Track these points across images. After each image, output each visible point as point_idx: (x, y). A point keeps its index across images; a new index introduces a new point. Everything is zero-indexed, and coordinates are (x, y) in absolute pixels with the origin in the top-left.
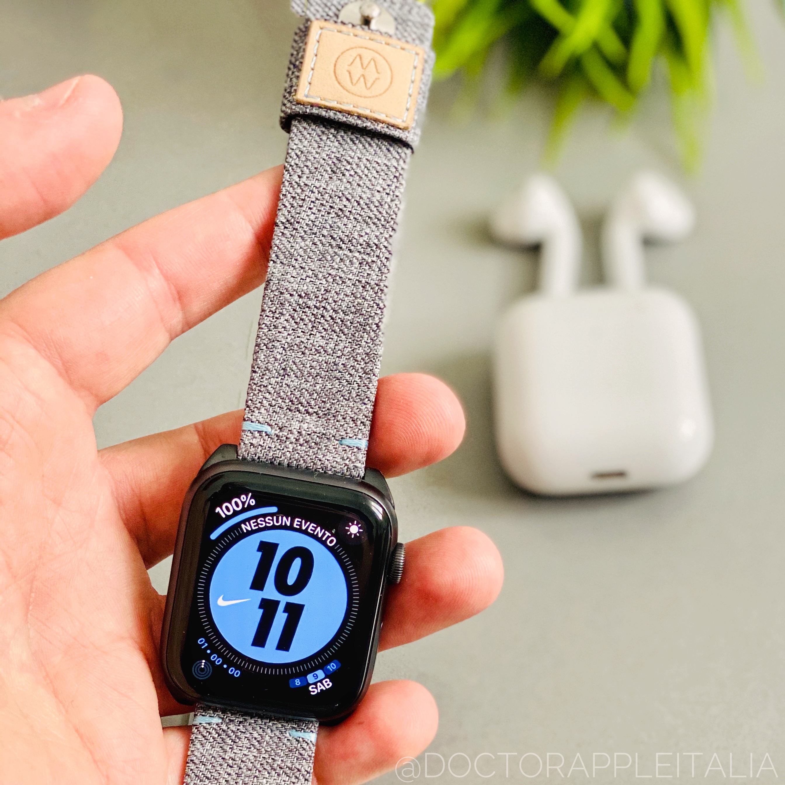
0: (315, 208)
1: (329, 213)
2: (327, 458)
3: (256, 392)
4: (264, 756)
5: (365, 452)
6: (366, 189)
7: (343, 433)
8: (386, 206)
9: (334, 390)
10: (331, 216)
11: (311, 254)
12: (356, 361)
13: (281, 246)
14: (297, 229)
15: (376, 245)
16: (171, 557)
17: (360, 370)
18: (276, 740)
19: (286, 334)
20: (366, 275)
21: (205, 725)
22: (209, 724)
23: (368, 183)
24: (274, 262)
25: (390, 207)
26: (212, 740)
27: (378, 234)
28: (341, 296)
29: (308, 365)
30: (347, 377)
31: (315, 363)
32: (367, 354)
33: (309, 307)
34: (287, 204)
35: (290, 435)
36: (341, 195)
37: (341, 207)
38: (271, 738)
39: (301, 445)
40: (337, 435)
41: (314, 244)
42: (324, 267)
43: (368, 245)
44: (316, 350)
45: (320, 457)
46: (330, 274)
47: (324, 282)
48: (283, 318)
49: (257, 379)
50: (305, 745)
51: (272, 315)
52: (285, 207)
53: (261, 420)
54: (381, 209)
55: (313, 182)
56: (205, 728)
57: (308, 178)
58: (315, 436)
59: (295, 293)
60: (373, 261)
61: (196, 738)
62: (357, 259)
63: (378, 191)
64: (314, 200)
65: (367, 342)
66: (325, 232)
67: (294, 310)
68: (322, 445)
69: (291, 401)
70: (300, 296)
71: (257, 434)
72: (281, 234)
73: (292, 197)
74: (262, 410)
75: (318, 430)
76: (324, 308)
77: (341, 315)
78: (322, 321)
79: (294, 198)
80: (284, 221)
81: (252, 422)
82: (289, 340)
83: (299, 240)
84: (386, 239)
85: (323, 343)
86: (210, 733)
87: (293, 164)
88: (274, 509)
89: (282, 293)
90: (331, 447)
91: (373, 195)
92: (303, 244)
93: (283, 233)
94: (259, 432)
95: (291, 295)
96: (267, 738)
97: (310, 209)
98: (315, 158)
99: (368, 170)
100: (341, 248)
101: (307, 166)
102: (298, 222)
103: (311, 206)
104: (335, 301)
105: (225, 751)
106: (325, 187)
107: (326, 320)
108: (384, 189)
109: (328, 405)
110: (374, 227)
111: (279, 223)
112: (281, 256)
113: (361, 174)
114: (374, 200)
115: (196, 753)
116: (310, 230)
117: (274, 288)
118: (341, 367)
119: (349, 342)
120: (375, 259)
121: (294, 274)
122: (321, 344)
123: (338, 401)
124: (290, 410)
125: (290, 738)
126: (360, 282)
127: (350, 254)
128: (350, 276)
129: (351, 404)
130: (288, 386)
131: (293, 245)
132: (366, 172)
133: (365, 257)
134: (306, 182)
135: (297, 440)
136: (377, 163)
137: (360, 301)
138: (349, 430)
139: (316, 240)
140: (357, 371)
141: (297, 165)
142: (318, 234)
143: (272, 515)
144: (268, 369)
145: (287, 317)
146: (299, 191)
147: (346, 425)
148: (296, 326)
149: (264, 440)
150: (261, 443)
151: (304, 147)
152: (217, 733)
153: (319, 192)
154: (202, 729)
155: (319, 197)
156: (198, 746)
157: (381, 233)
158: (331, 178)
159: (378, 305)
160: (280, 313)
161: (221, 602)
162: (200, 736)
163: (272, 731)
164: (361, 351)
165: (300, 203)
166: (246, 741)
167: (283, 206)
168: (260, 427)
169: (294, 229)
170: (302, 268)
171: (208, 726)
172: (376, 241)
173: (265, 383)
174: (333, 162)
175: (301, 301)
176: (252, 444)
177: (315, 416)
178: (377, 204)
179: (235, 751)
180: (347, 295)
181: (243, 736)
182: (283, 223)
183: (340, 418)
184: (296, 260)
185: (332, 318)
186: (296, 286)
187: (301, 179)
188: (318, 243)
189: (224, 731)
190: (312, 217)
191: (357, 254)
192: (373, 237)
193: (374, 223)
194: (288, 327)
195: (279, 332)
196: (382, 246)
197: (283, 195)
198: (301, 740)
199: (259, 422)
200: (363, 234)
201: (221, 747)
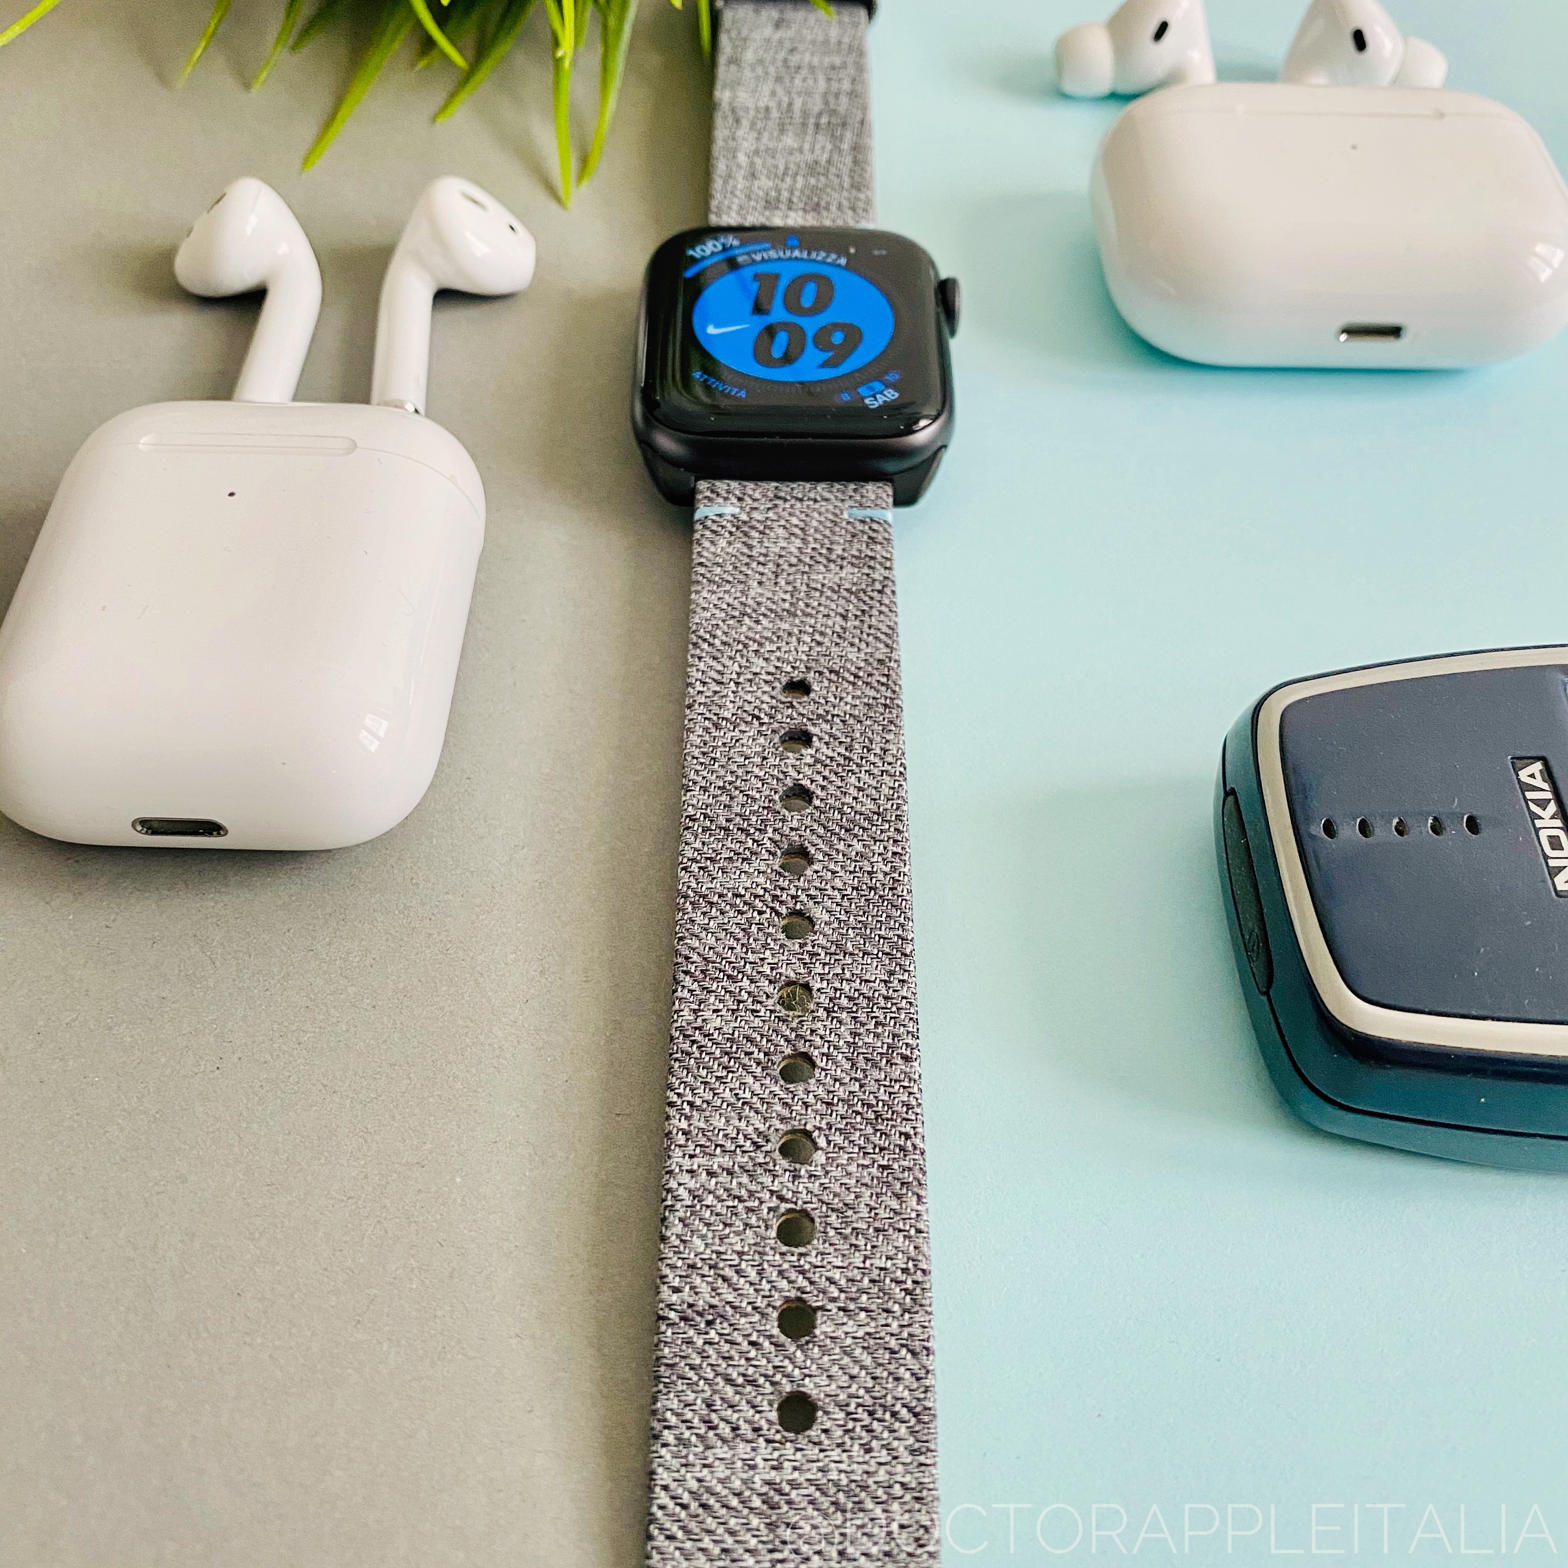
4: (814, 546)
18: (829, 524)
21: (714, 518)
22: (720, 515)
26: (727, 535)
38: (820, 522)
50: (875, 526)
56: (714, 521)
61: (702, 535)
86: (723, 527)
96: (815, 523)
115: (705, 554)
125: (851, 520)
152: (734, 526)
154: (709, 523)
156: (707, 544)
162: (707, 533)
163: (820, 514)
171: (717, 519)
181: (775, 524)
189: (745, 522)
198: (868, 520)
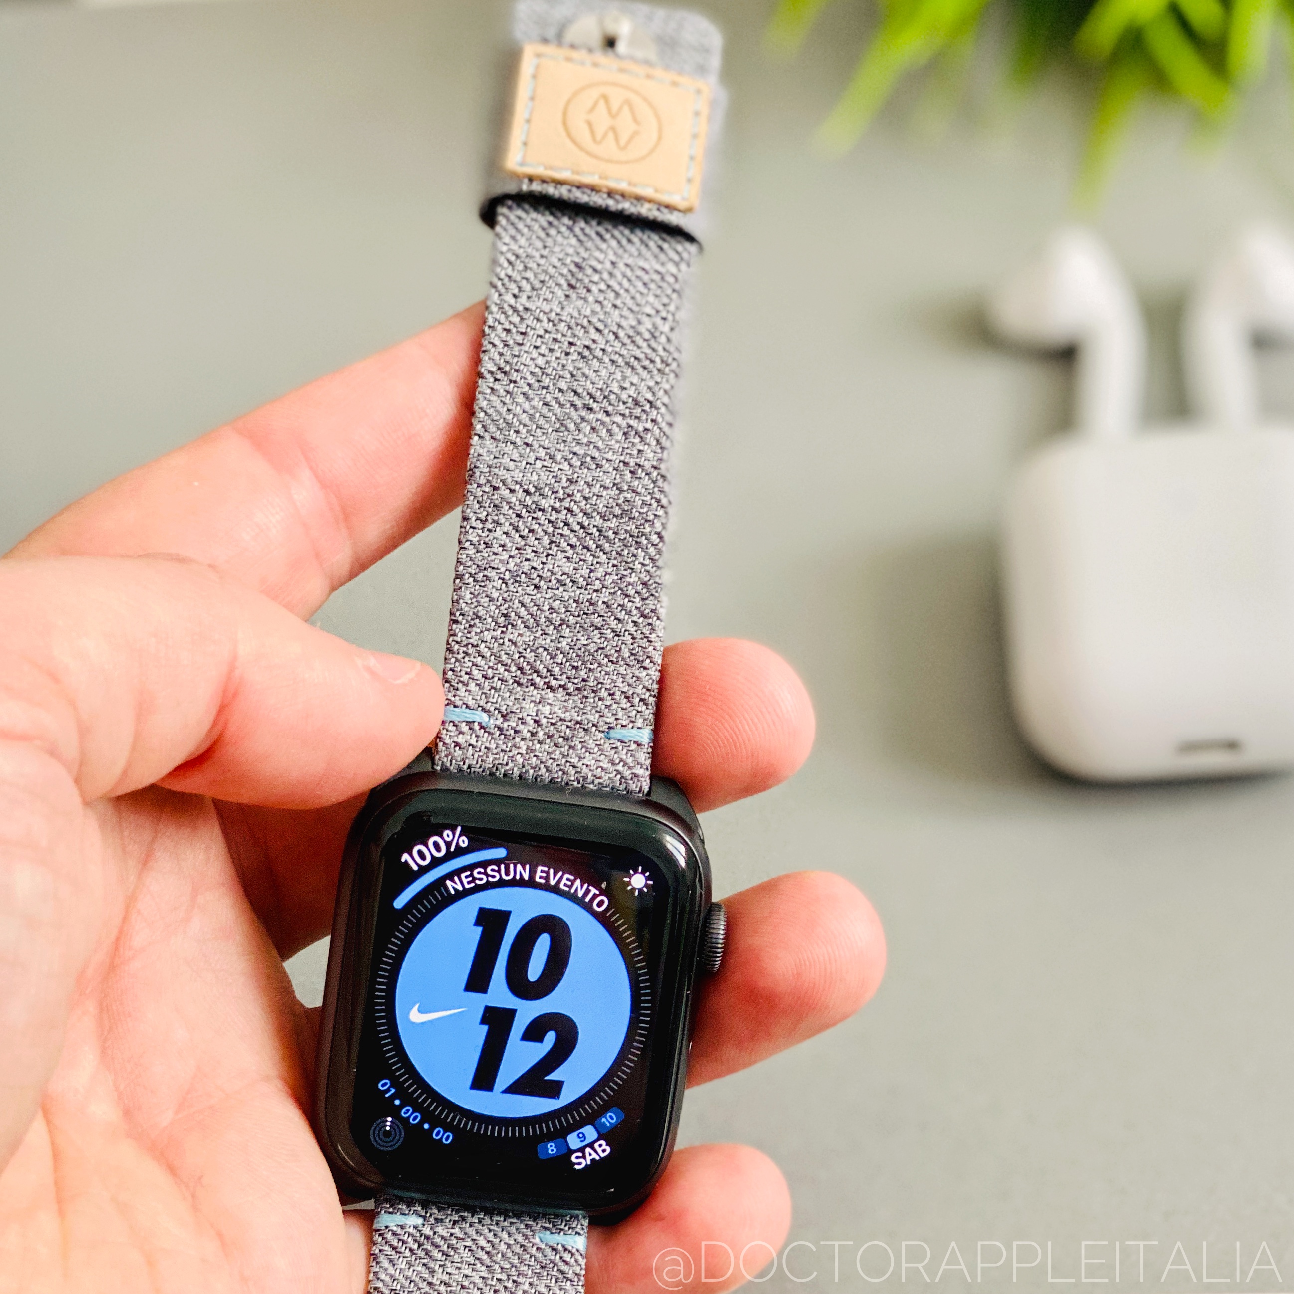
0: (543, 347)
1: (567, 354)
2: (586, 762)
3: (460, 656)
4: (499, 1276)
5: (650, 750)
6: (626, 312)
7: (611, 719)
8: (663, 339)
9: (592, 648)
10: (570, 357)
11: (541, 422)
12: (627, 596)
13: (491, 411)
14: (515, 382)
15: (649, 402)
16: (327, 940)
17: (634, 612)
18: (518, 1250)
19: (505, 556)
20: (635, 452)
21: (395, 1228)
22: (402, 1227)
23: (630, 303)
24: (480, 437)
25: (669, 340)
26: (408, 1253)
27: (652, 384)
28: (597, 489)
29: (546, 608)
30: (613, 624)
31: (558, 602)
32: (645, 584)
33: (543, 510)
34: (497, 341)
35: (520, 727)
36: (585, 323)
37: (587, 343)
38: (509, 1246)
39: (540, 742)
40: (601, 723)
41: (546, 404)
42: (565, 441)
43: (637, 403)
44: (558, 581)
45: (575, 760)
46: (575, 454)
47: (565, 466)
48: (499, 532)
49: (460, 634)
50: (567, 1256)
51: (481, 526)
52: (494, 345)
53: (471, 703)
54: (653, 343)
55: (539, 304)
56: (394, 1234)
57: (529, 297)
58: (564, 727)
59: (517, 487)
60: (646, 430)
61: (381, 1251)
62: (619, 426)
63: (649, 315)
64: (541, 332)
65: (643, 565)
66: (563, 385)
67: (519, 516)
68: (576, 742)
69: (520, 669)
70: (527, 492)
71: (464, 727)
72: (489, 391)
73: (505, 329)
74: (472, 686)
75: (567, 716)
76: (569, 510)
77: (598, 521)
78: (566, 531)
79: (508, 331)
80: (494, 369)
81: (455, 706)
82: (511, 566)
83: (520, 399)
84: (666, 392)
85: (568, 568)
86: (404, 1242)
87: (502, 275)
88: (501, 853)
89: (495, 488)
90: (591, 744)
91: (639, 322)
92: (527, 406)
93: (492, 389)
94: (468, 723)
95: (512, 491)
96: (503, 1247)
97: (536, 347)
98: (538, 265)
99: (629, 280)
100: (590, 409)
101: (527, 279)
102: (517, 371)
103: (538, 344)
104: (586, 498)
105: (432, 1272)
106: (558, 310)
107: (573, 531)
108: (658, 312)
109: (583, 673)
110: (644, 374)
111: (485, 373)
112: (492, 428)
113: (617, 288)
114: (642, 329)
115: (383, 1276)
116: (538, 381)
117: (482, 481)
118: (601, 607)
119: (614, 566)
120: (649, 425)
121: (515, 456)
122: (567, 570)
123: (600, 665)
124: (519, 684)
125: (543, 1246)
126: (626, 464)
127: (607, 420)
128: (609, 456)
129: (622, 670)
130: (514, 643)
131: (510, 407)
132: (626, 283)
133: (633, 423)
134: (528, 305)
135: (533, 734)
136: (644, 269)
137: (629, 496)
138: (620, 714)
139: (549, 398)
140: (629, 613)
141: (510, 277)
142: (551, 388)
143: (497, 862)
144: (479, 618)
145: (507, 527)
146: (516, 319)
147: (615, 706)
148: (523, 543)
149: (477, 736)
150: (473, 742)
151: (520, 247)
152: (415, 1241)
153: (549, 320)
154: (389, 1236)
155: (550, 326)
156: (386, 1263)
157: (657, 383)
158: (567, 296)
159: (658, 501)
160: (494, 521)
161: (416, 1016)
162: (387, 1248)
163: (509, 1235)
164: (634, 579)
165: (519, 338)
166: (466, 1253)
167: (490, 346)
168: (469, 715)
169: (511, 381)
170: (527, 444)
171: (399, 1231)
172: (649, 396)
173: (474, 641)
174: (570, 271)
175: (528, 500)
176: (457, 744)
177: (561, 693)
178: (647, 335)
179: (449, 1270)
180: (606, 488)
181: (461, 1245)
182: (491, 373)
183: (604, 693)
184: (517, 432)
185: (583, 527)
186: (518, 476)
187: (518, 300)
188: (553, 403)
189: (427, 1238)
190: (540, 361)
191: (618, 419)
192: (643, 387)
193: (645, 368)
194: (509, 544)
195: (495, 554)
196: (659, 404)
197: (490, 327)
198: (560, 1247)
199: (467, 707)
200: (627, 385)
201: (424, 1265)
